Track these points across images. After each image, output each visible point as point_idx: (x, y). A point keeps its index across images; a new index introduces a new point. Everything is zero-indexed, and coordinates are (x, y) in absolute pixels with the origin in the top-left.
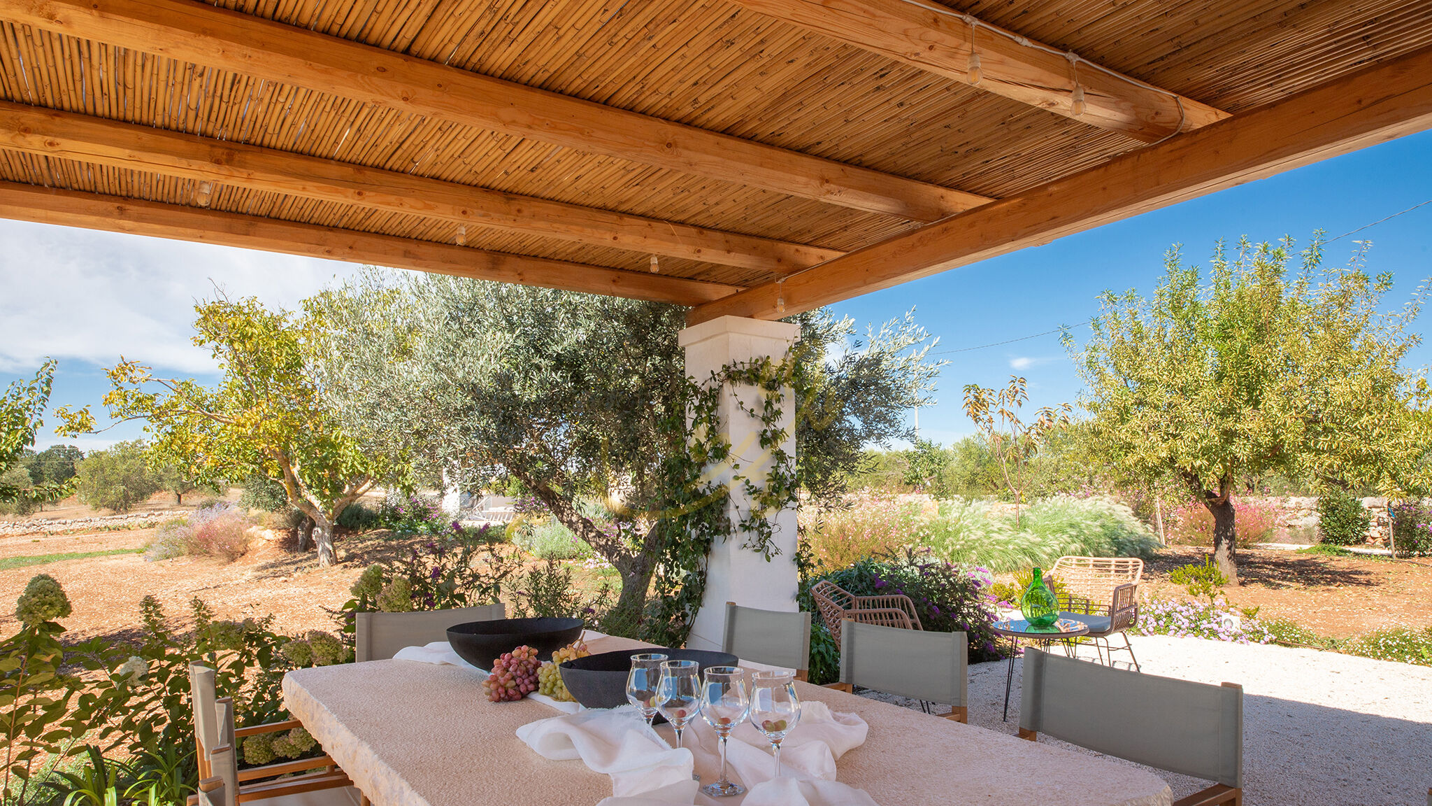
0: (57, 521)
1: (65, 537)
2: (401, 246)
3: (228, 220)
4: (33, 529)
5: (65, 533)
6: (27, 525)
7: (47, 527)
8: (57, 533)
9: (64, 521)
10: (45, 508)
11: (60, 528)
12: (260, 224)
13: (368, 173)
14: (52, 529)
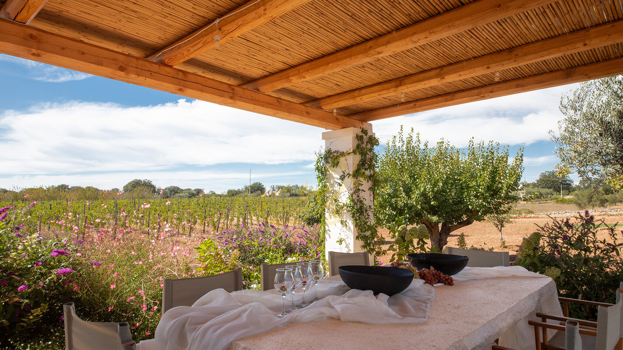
0: (613, 210)
1: (616, 217)
2: (514, 83)
3: (445, 97)
4: (603, 213)
5: (617, 215)
6: (601, 211)
7: (609, 212)
8: (614, 215)
9: (616, 210)
10: (616, 204)
11: (615, 213)
12: (456, 95)
13: (445, 68)
14: (611, 213)
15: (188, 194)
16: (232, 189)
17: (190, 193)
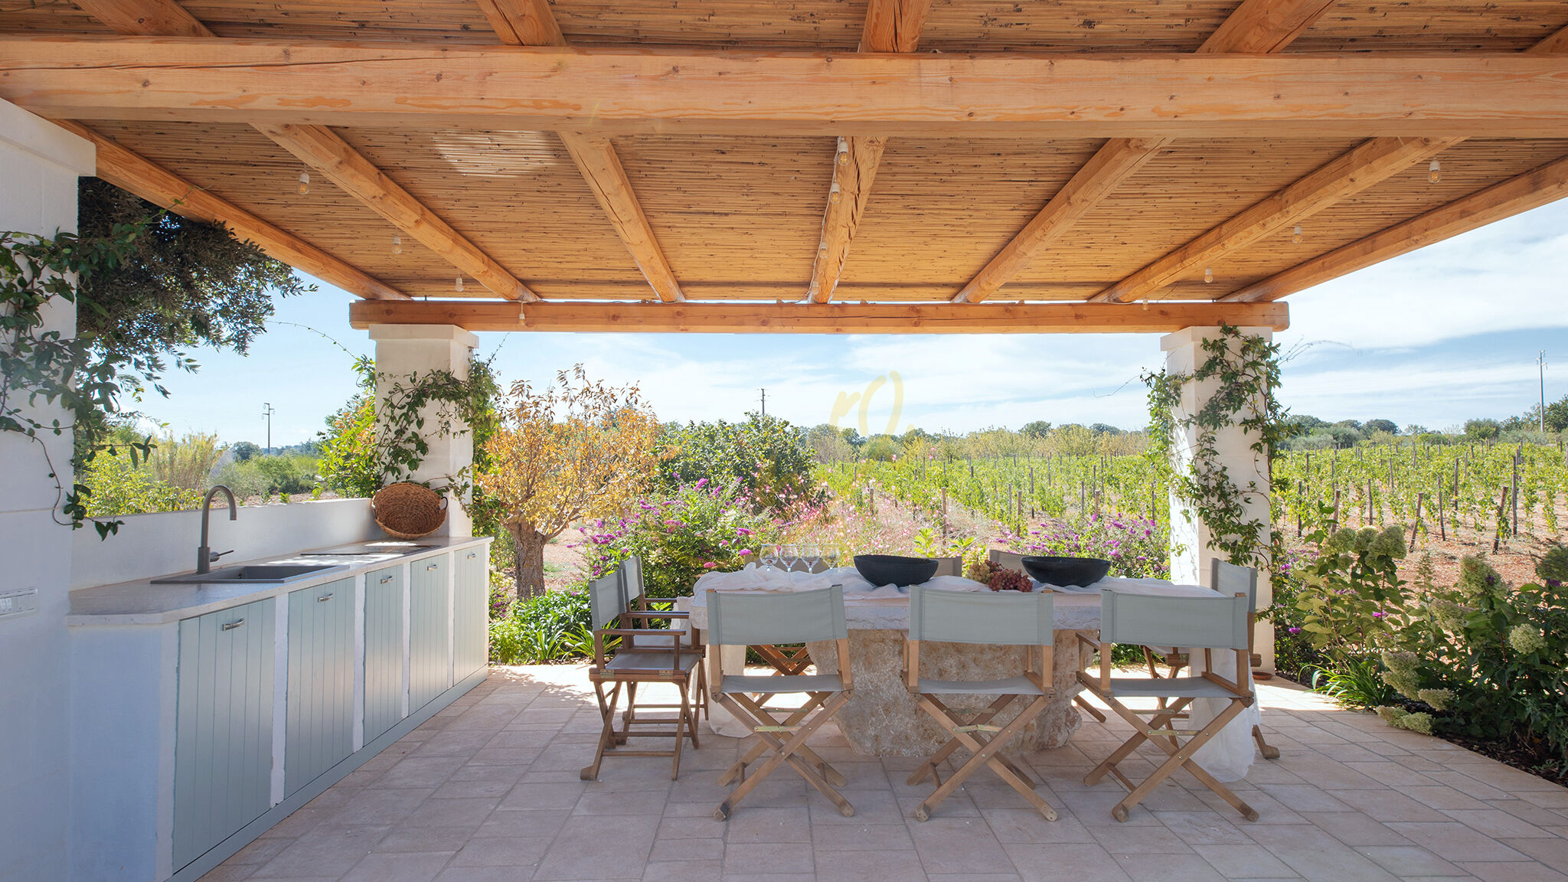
15: (1331, 437)
16: (1481, 419)
17: (1341, 435)
